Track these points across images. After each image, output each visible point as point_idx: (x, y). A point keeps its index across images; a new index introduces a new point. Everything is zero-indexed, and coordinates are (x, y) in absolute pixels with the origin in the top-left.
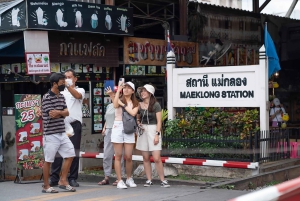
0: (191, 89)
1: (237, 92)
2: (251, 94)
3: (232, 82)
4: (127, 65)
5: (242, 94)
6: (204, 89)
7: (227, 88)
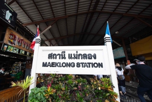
0: (51, 61)
1: (89, 63)
2: (100, 65)
3: (85, 56)
4: (5, 44)
5: (93, 65)
6: (62, 61)
7: (80, 61)
